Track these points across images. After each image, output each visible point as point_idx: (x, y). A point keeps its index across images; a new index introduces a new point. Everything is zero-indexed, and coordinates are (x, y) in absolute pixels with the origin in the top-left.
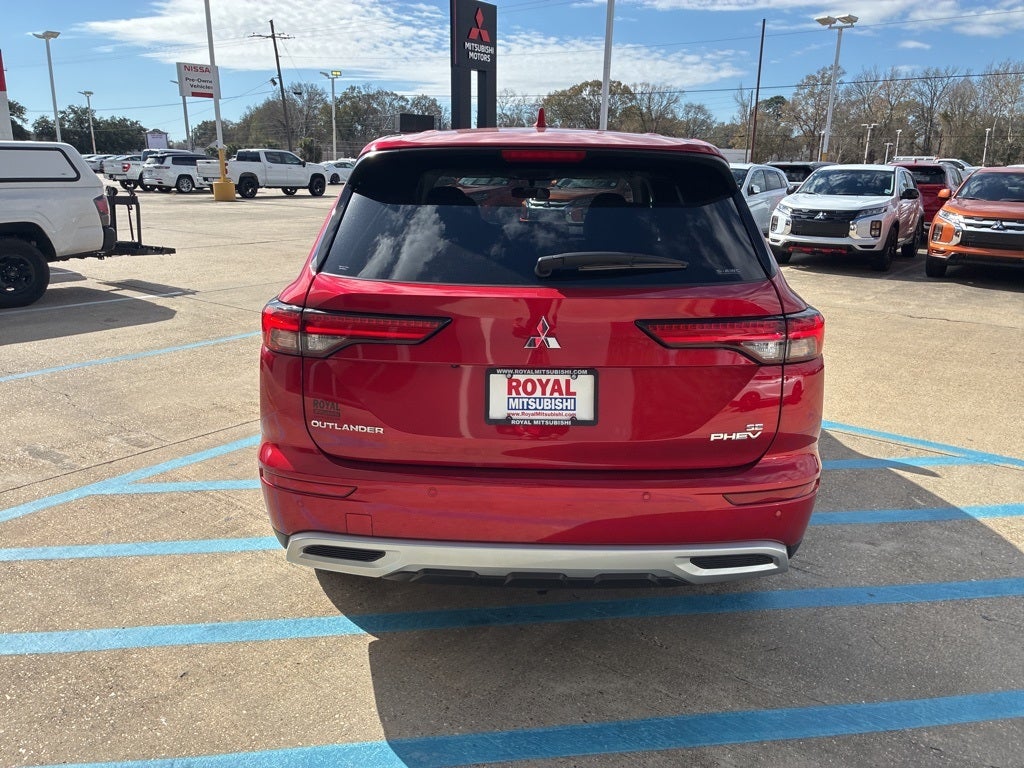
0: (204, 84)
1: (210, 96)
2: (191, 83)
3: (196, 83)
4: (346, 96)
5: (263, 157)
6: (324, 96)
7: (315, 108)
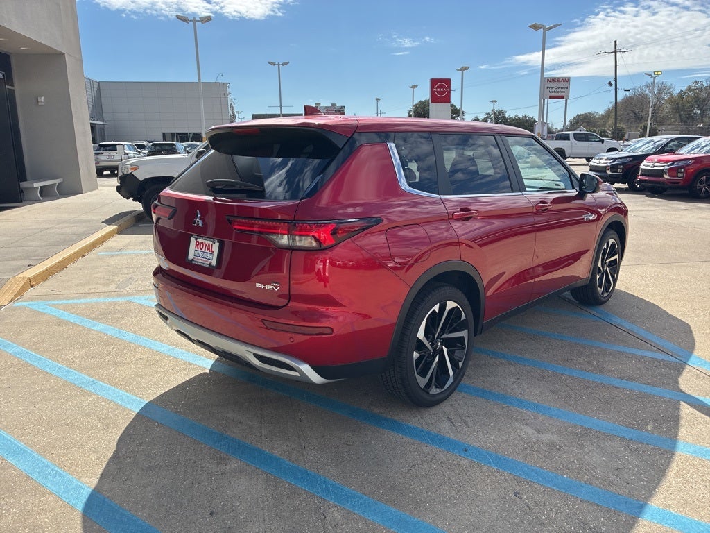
0: (559, 90)
1: (563, 97)
2: (551, 90)
3: (553, 90)
4: (689, 89)
5: (572, 137)
6: (672, 90)
7: (663, 99)
